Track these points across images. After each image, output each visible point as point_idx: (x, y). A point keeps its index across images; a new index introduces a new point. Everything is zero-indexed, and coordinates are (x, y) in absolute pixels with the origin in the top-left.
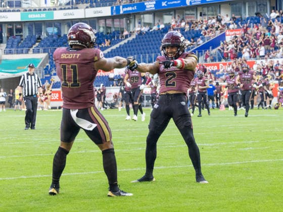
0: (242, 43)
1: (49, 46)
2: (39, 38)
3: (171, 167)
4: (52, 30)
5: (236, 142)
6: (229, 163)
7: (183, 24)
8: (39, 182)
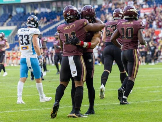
0: (152, 18)
1: (17, 21)
2: (11, 16)
3: (102, 104)
4: (20, 10)
5: (147, 87)
6: (142, 102)
7: (110, 5)
8: (10, 116)
